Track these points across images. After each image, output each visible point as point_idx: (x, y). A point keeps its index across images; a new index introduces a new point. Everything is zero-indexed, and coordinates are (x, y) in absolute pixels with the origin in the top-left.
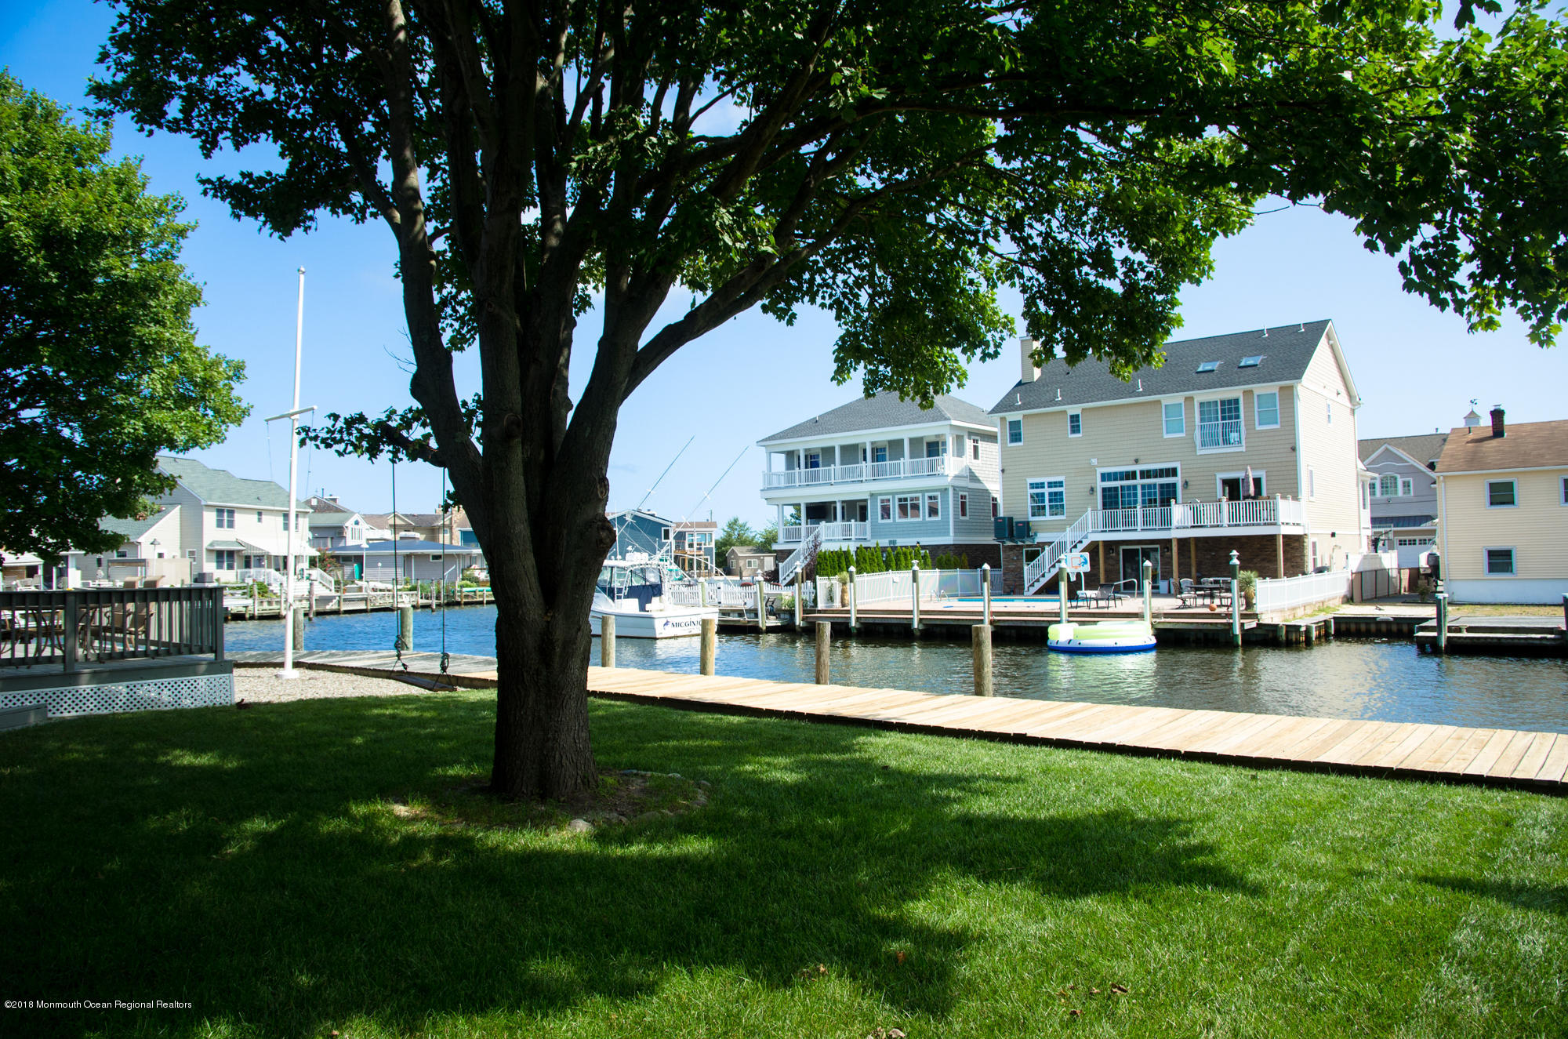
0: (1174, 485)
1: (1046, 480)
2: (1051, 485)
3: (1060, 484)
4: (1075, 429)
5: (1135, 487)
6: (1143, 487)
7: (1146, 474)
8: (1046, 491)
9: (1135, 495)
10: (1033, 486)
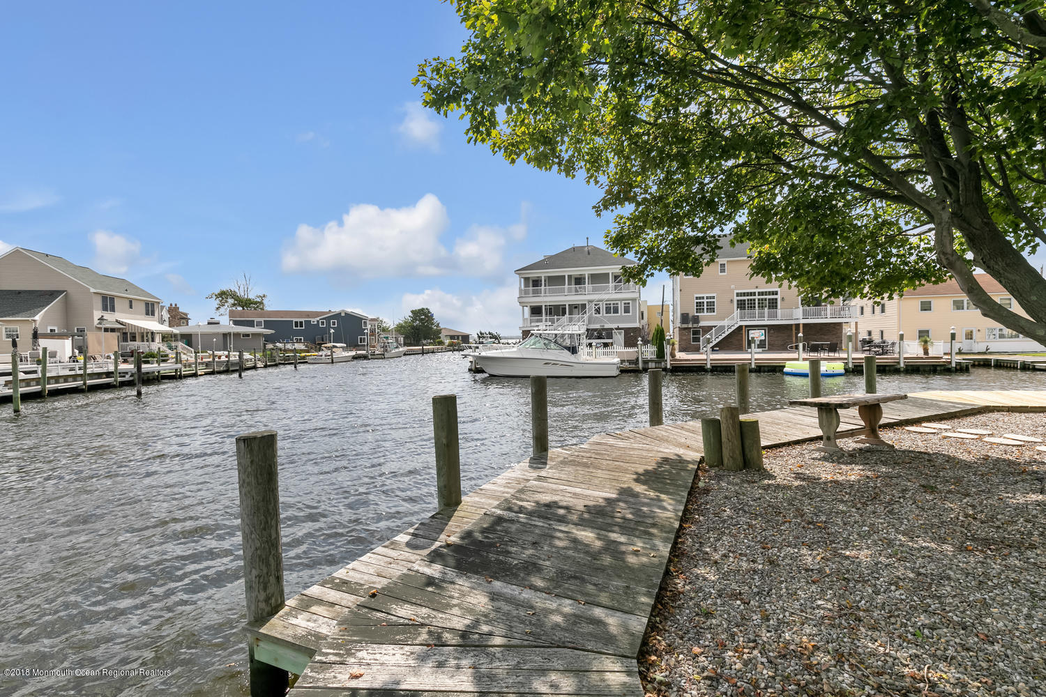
0: (776, 299)
1: (705, 295)
2: (707, 298)
3: (714, 298)
4: (723, 271)
5: (754, 300)
6: (759, 300)
7: (760, 294)
8: (705, 301)
9: (755, 304)
10: (697, 298)
